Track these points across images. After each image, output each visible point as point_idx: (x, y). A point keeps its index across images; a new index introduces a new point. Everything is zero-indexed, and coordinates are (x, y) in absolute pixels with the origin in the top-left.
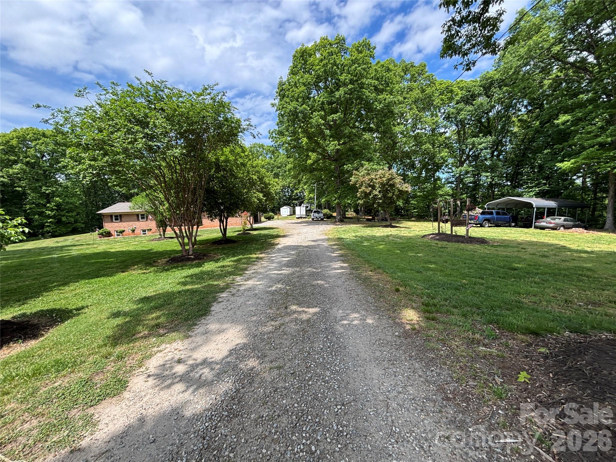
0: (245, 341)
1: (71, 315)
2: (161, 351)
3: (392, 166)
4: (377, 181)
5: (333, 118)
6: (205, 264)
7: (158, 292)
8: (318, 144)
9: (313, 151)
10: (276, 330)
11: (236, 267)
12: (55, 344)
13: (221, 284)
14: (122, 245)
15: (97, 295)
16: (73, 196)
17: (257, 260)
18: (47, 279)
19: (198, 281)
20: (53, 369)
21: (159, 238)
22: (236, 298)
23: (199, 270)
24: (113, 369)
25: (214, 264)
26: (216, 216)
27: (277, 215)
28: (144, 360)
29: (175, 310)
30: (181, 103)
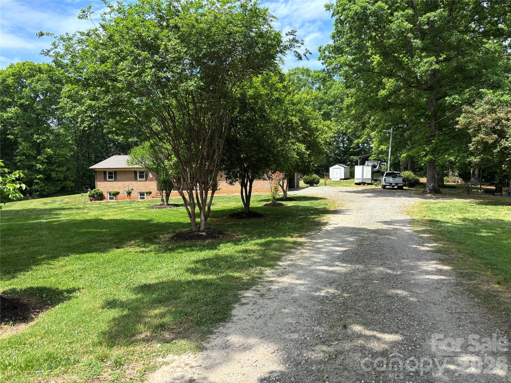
0: (281, 368)
1: (61, 297)
2: (167, 364)
5: (429, 18)
6: (221, 245)
7: (161, 280)
8: (399, 63)
9: (390, 75)
10: (330, 359)
11: (264, 255)
12: (46, 332)
13: (244, 278)
14: (115, 211)
15: (89, 276)
16: (65, 146)
17: (295, 246)
18: (36, 249)
19: (213, 269)
20: (46, 365)
21: (161, 205)
22: (266, 301)
23: (213, 253)
24: (110, 377)
25: (233, 246)
26: (237, 177)
27: (323, 178)
28: (147, 372)
29: (184, 307)
30: (201, 16)
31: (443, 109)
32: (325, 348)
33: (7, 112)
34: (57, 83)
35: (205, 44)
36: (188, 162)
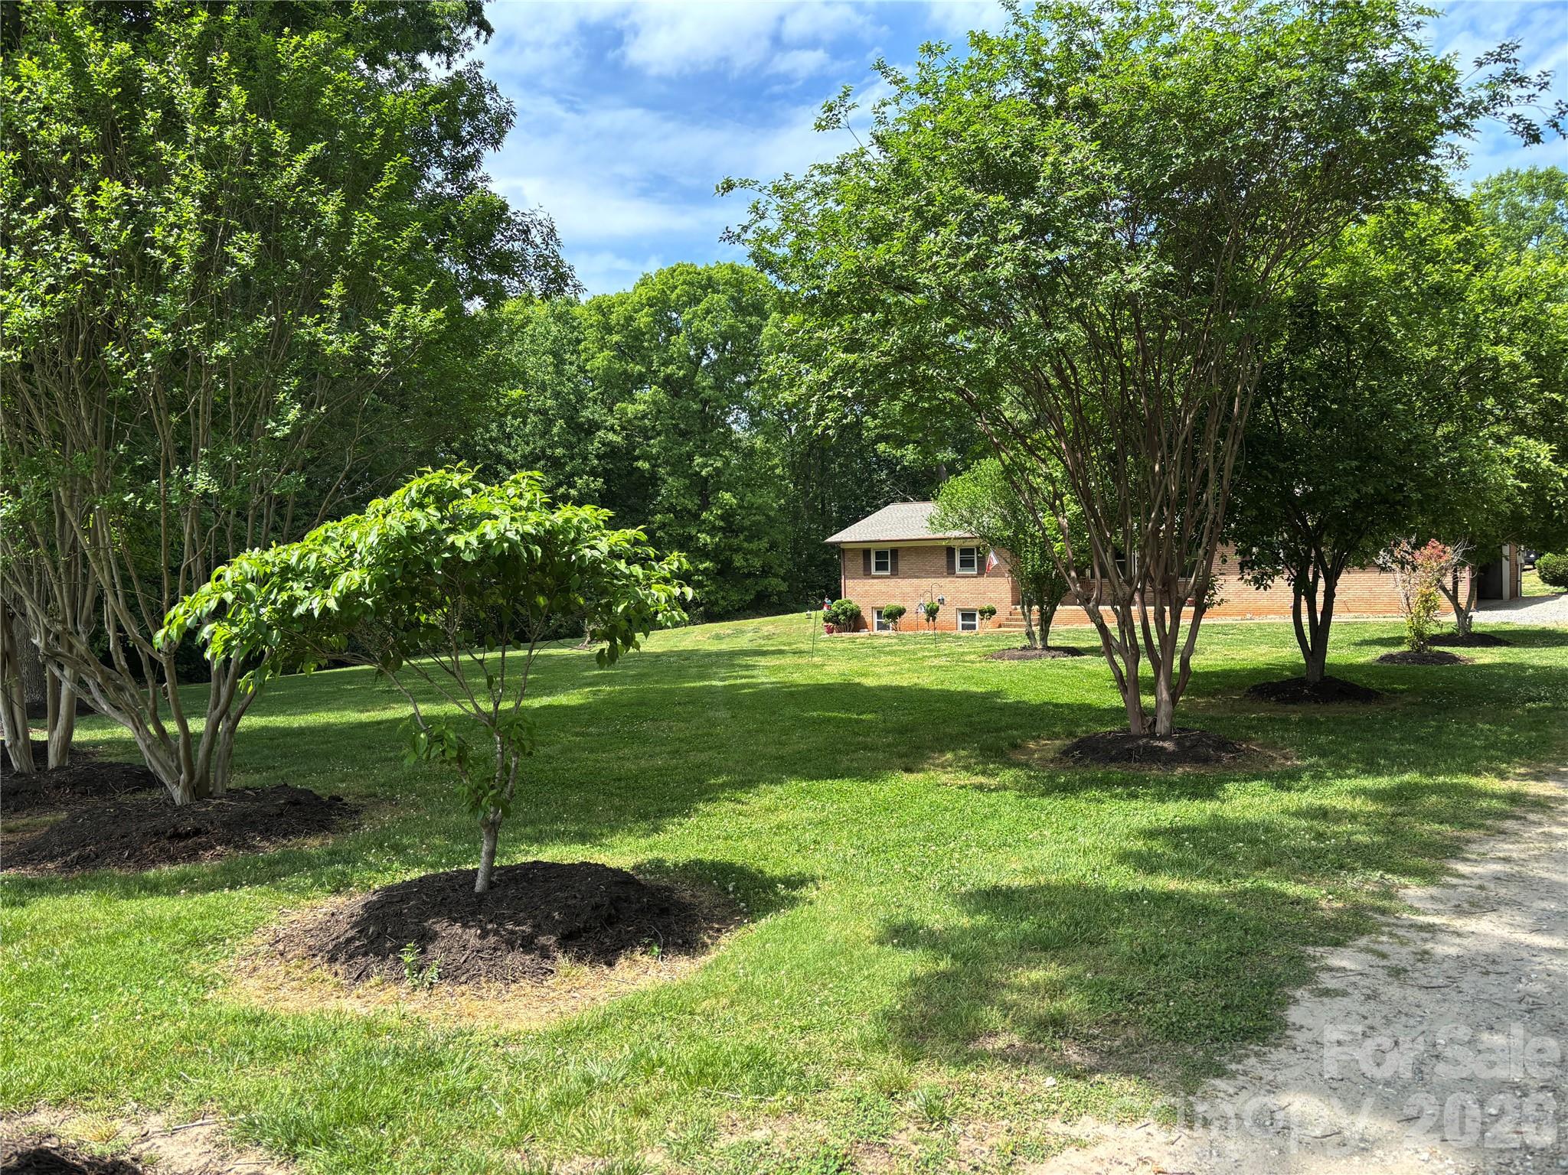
1: (773, 897)
2: (1080, 1144)
6: (1231, 787)
7: (1042, 880)
12: (742, 989)
13: (1323, 903)
14: (896, 664)
15: (837, 843)
16: (766, 484)
17: (1518, 811)
18: (704, 757)
19: (1209, 862)
20: (747, 1078)
21: (1024, 648)
22: (1414, 995)
23: (1203, 811)
24: (916, 1149)
25: (1274, 794)
26: (1276, 560)
28: (1020, 1158)
29: (1121, 973)
30: (1169, 55)
33: (633, 401)
34: (751, 315)
35: (1179, 140)
36: (1115, 517)
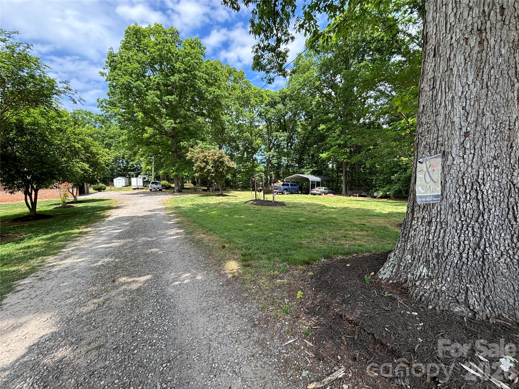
3: (222, 147)
4: (210, 158)
5: (169, 99)
8: (154, 120)
9: (150, 126)
10: (98, 307)
11: (48, 247)
13: (23, 269)
17: (80, 235)
22: (44, 282)
25: (14, 245)
27: (109, 186)
31: (180, 148)
32: (95, 301)
